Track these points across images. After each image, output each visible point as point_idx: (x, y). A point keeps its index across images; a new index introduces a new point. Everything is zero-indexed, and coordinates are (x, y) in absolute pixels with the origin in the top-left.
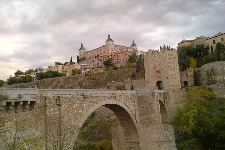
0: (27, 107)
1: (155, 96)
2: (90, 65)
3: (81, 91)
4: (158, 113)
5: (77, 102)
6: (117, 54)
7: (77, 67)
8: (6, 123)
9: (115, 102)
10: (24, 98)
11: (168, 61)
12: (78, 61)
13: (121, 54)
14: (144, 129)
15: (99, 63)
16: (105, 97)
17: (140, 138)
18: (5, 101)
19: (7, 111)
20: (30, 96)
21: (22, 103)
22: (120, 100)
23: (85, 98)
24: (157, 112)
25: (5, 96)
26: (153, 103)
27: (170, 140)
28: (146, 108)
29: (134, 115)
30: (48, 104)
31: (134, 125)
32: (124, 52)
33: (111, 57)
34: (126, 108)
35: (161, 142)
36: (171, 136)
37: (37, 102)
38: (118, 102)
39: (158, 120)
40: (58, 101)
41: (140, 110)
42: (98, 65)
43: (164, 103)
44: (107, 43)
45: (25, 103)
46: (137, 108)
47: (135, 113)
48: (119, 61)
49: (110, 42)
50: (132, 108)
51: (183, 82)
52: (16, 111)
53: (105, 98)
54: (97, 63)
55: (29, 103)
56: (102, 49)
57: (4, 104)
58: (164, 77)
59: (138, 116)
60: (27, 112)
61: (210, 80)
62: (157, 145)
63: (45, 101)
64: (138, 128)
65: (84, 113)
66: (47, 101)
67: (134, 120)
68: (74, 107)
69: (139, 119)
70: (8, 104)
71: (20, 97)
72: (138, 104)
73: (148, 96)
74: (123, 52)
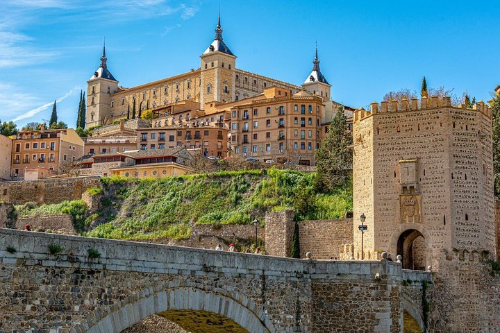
1: (388, 293)
2: (126, 143)
6: (246, 110)
9: (211, 304)
13: (262, 111)
15: (167, 138)
16: (171, 277)
23: (80, 272)
26: (378, 320)
32: (275, 101)
33: (218, 117)
38: (227, 303)
44: (208, 60)
49: (219, 59)
53: (171, 284)
54: (157, 139)
56: (183, 85)
58: (430, 217)
68: (28, 307)
73: (358, 288)
74: (266, 104)
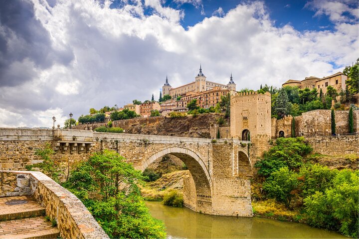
0: (82, 149)
1: (233, 147)
2: (173, 105)
3: (142, 137)
4: (236, 166)
5: (137, 148)
6: (207, 94)
7: (157, 107)
8: (61, 163)
9: (183, 151)
10: (78, 140)
11: (258, 106)
12: (161, 100)
13: (212, 94)
14: (217, 183)
15: (184, 104)
16: (171, 144)
17: (212, 192)
18: (59, 141)
19: (62, 152)
20: (84, 138)
21: (76, 145)
22: (190, 149)
23: (146, 144)
24: (234, 165)
25: (60, 136)
27: (246, 196)
28: (221, 160)
29: (207, 166)
30: (104, 148)
31: (206, 177)
32: (215, 91)
33: (200, 96)
34: (197, 159)
35: (235, 197)
36: (247, 192)
37: (92, 145)
38: (187, 151)
39: (234, 173)
40: (116, 146)
41: (214, 162)
42: (183, 106)
43: (248, 156)
44: (198, 79)
45: (79, 145)
46: (211, 159)
47: (208, 164)
48: (208, 103)
49: (201, 78)
50: (205, 159)
51: (278, 133)
52: (71, 152)
53: (171, 146)
54: (181, 104)
55: (84, 145)
56: (190, 86)
57: (58, 144)
58: (251, 126)
59: (212, 168)
60: (82, 154)
61: (310, 131)
62: (230, 201)
63: (102, 145)
64: (211, 181)
65: (145, 160)
66: (103, 144)
67: (206, 172)
68: (134, 152)
69: (212, 172)
70: (63, 144)
71: (74, 139)
72: (213, 155)
73: (225, 146)
74: (213, 92)
